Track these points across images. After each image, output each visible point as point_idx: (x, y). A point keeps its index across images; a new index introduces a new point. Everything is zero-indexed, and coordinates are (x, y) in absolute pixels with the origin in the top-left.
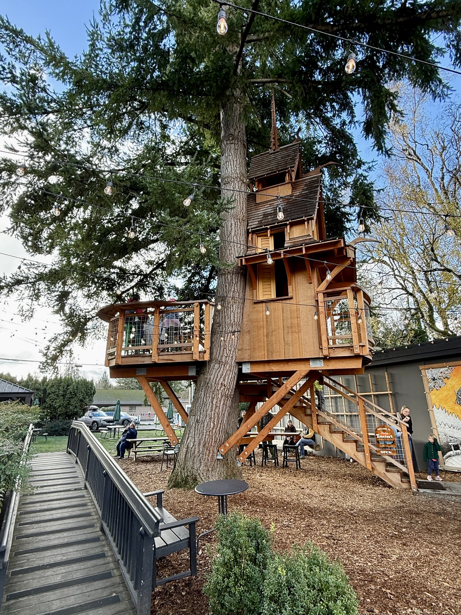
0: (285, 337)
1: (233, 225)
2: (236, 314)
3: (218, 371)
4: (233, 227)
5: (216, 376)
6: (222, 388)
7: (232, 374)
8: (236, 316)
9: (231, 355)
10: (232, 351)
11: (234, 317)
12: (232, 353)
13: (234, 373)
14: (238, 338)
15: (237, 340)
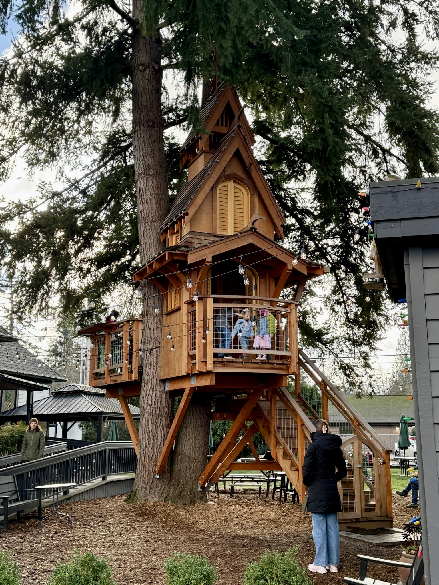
2: (152, 330)
6: (148, 408)
7: (156, 393)
8: (152, 332)
9: (151, 374)
10: (152, 369)
11: (150, 333)
12: (152, 371)
13: (158, 391)
14: (157, 354)
15: (157, 357)
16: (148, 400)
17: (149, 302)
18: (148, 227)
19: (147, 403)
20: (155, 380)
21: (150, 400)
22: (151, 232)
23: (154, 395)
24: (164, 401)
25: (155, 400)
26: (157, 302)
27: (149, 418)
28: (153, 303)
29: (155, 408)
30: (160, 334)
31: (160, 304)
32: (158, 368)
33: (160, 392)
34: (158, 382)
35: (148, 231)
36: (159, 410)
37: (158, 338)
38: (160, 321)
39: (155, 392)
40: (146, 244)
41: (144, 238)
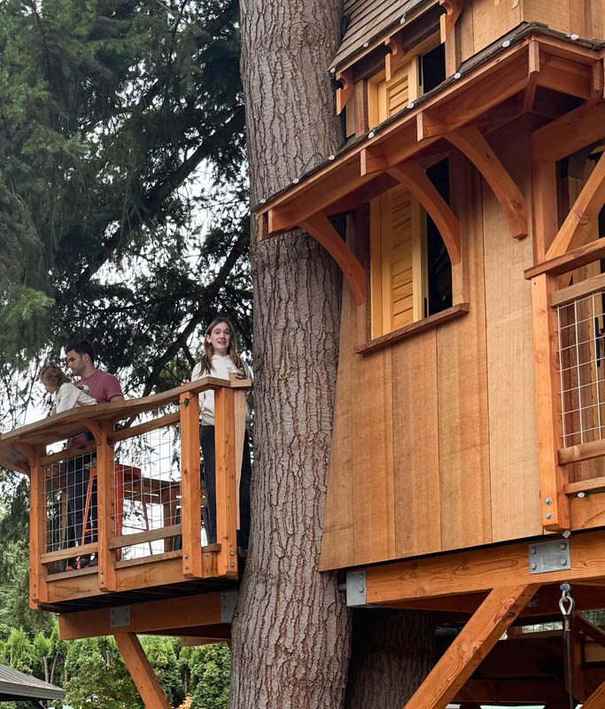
0: (445, 469)
1: (268, 78)
2: (301, 408)
3: (263, 606)
4: (267, 87)
5: (260, 623)
6: (281, 661)
7: (310, 614)
8: (302, 416)
9: (297, 551)
10: (298, 537)
11: (295, 420)
12: (298, 543)
13: (316, 608)
14: (317, 489)
15: (316, 498)
16: (283, 634)
17: (291, 316)
18: (288, 64)
19: (277, 646)
20: (308, 570)
21: (290, 634)
22: (300, 82)
23: (304, 619)
24: (333, 638)
25: (307, 635)
26: (317, 318)
27: (281, 693)
28: (304, 320)
29: (305, 662)
30: (326, 424)
31: (329, 323)
32: (319, 533)
33: (321, 610)
34: (318, 578)
35: (289, 75)
36: (315, 668)
37: (321, 436)
38: (328, 381)
39: (306, 610)
40: (283, 120)
41: (276, 100)
